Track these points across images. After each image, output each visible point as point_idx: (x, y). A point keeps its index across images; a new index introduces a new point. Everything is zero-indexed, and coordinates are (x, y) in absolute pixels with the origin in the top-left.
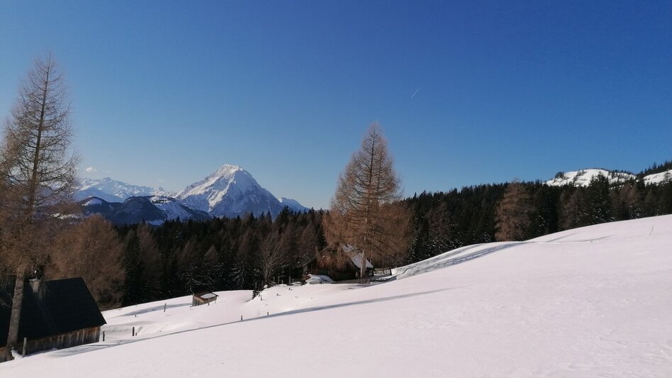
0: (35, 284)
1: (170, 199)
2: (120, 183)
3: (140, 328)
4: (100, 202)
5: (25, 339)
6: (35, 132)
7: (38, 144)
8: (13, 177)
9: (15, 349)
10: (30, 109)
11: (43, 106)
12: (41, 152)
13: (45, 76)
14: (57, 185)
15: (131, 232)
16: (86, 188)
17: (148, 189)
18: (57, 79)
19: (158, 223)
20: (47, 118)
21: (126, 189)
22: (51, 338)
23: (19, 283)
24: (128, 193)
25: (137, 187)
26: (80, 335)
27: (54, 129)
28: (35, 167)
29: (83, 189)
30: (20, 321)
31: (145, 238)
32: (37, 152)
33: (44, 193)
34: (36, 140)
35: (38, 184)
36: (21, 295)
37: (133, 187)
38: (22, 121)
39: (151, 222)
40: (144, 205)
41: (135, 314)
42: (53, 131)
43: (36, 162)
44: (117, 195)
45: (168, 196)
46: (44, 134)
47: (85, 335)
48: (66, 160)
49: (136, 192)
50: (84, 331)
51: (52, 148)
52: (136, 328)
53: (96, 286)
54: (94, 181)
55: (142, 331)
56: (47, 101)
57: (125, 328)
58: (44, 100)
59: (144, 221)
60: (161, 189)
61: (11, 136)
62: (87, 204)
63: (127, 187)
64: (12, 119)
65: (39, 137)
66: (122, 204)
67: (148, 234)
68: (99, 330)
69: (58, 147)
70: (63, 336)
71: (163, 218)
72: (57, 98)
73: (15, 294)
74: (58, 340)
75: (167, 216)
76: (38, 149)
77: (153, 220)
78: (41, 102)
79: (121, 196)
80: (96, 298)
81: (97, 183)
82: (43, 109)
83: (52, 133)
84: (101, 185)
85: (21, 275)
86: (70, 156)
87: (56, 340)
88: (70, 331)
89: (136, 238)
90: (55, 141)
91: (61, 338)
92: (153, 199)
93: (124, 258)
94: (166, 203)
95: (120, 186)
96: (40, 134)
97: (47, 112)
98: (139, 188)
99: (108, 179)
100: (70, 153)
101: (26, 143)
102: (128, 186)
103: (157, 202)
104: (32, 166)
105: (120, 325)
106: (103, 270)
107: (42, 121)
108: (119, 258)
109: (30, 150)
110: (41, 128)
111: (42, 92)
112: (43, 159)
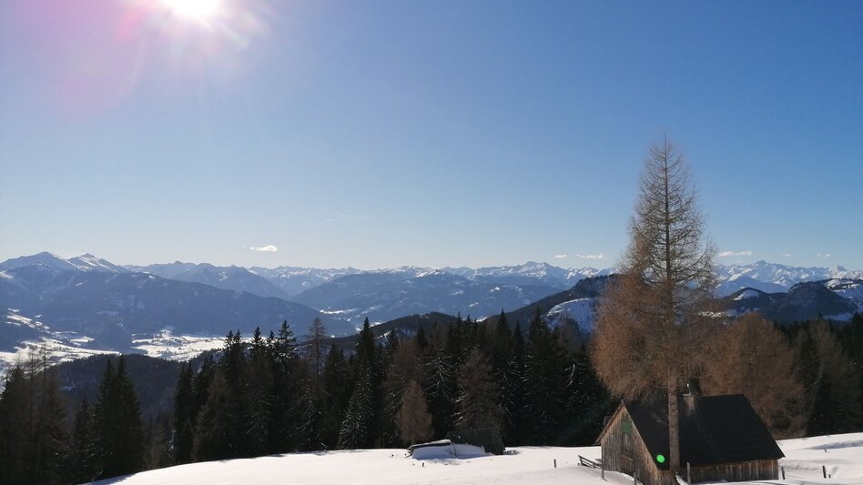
0: (690, 400)
1: (856, 281)
2: (780, 266)
3: (835, 469)
4: (756, 294)
5: (688, 464)
6: (662, 226)
7: (667, 239)
8: (647, 279)
9: (680, 475)
10: (654, 202)
11: (666, 196)
12: (671, 248)
13: (663, 162)
14: (695, 284)
15: (801, 333)
16: (735, 277)
17: (822, 270)
18: (677, 162)
19: (844, 317)
20: (672, 209)
21: (788, 273)
22: (717, 467)
23: (672, 398)
24: (792, 279)
25: (802, 268)
26: (753, 467)
27: (681, 220)
28: (669, 267)
29: (732, 279)
30: (680, 442)
31: (824, 340)
32: (668, 249)
33: (681, 294)
34: (665, 235)
35: (674, 285)
36: (677, 411)
37: (798, 269)
38: (648, 218)
39: (832, 317)
40: (816, 293)
41: (825, 448)
42: (681, 223)
43: (668, 260)
44: (778, 282)
45: (853, 277)
46: (672, 226)
47: (759, 468)
48: (700, 254)
49: (803, 277)
50: (756, 463)
51: (682, 242)
52: (829, 469)
53: (764, 406)
54: (744, 267)
55: (838, 473)
56: (669, 190)
57: (813, 465)
58: (666, 188)
59: (821, 316)
60: (841, 269)
61: (639, 236)
62: (739, 298)
63: (789, 270)
64: (637, 217)
65: (667, 232)
66: (786, 294)
67: (827, 335)
68: (776, 464)
69: (689, 239)
70: (731, 466)
71: (850, 310)
72: (680, 183)
73: (670, 409)
74: (727, 470)
75: (856, 307)
76: (668, 244)
77: (835, 314)
78: (663, 192)
79: (783, 284)
80: (769, 422)
81: (749, 270)
82: (667, 199)
83: (679, 226)
84: (753, 272)
85: (673, 389)
86: (704, 247)
87: (724, 470)
88: (741, 460)
89: (811, 341)
90: (684, 234)
91: (729, 468)
92: (831, 284)
93: (798, 369)
94: (853, 288)
95: (780, 271)
96: (667, 228)
97: (672, 202)
98: (806, 271)
99: (762, 263)
100: (703, 244)
101: (655, 240)
102: (791, 270)
103: (837, 288)
104: (664, 265)
105: (806, 461)
106: (771, 386)
107: (667, 213)
108: (792, 369)
109: (660, 248)
110: (668, 222)
111: (663, 182)
112: (675, 255)
